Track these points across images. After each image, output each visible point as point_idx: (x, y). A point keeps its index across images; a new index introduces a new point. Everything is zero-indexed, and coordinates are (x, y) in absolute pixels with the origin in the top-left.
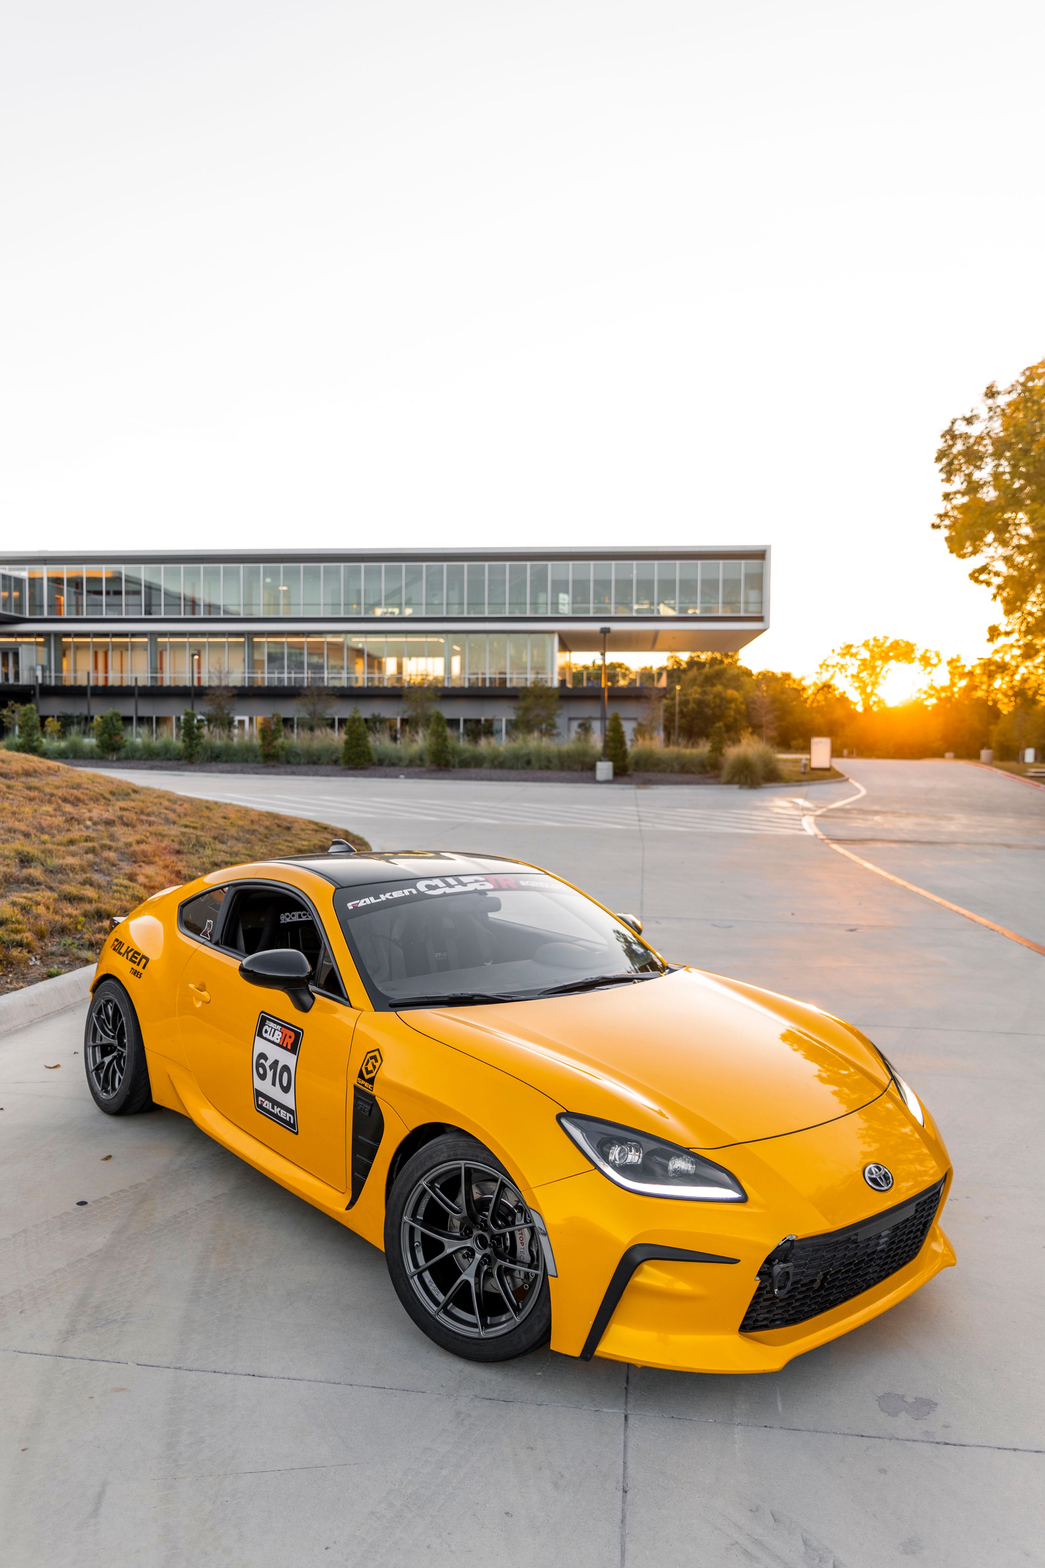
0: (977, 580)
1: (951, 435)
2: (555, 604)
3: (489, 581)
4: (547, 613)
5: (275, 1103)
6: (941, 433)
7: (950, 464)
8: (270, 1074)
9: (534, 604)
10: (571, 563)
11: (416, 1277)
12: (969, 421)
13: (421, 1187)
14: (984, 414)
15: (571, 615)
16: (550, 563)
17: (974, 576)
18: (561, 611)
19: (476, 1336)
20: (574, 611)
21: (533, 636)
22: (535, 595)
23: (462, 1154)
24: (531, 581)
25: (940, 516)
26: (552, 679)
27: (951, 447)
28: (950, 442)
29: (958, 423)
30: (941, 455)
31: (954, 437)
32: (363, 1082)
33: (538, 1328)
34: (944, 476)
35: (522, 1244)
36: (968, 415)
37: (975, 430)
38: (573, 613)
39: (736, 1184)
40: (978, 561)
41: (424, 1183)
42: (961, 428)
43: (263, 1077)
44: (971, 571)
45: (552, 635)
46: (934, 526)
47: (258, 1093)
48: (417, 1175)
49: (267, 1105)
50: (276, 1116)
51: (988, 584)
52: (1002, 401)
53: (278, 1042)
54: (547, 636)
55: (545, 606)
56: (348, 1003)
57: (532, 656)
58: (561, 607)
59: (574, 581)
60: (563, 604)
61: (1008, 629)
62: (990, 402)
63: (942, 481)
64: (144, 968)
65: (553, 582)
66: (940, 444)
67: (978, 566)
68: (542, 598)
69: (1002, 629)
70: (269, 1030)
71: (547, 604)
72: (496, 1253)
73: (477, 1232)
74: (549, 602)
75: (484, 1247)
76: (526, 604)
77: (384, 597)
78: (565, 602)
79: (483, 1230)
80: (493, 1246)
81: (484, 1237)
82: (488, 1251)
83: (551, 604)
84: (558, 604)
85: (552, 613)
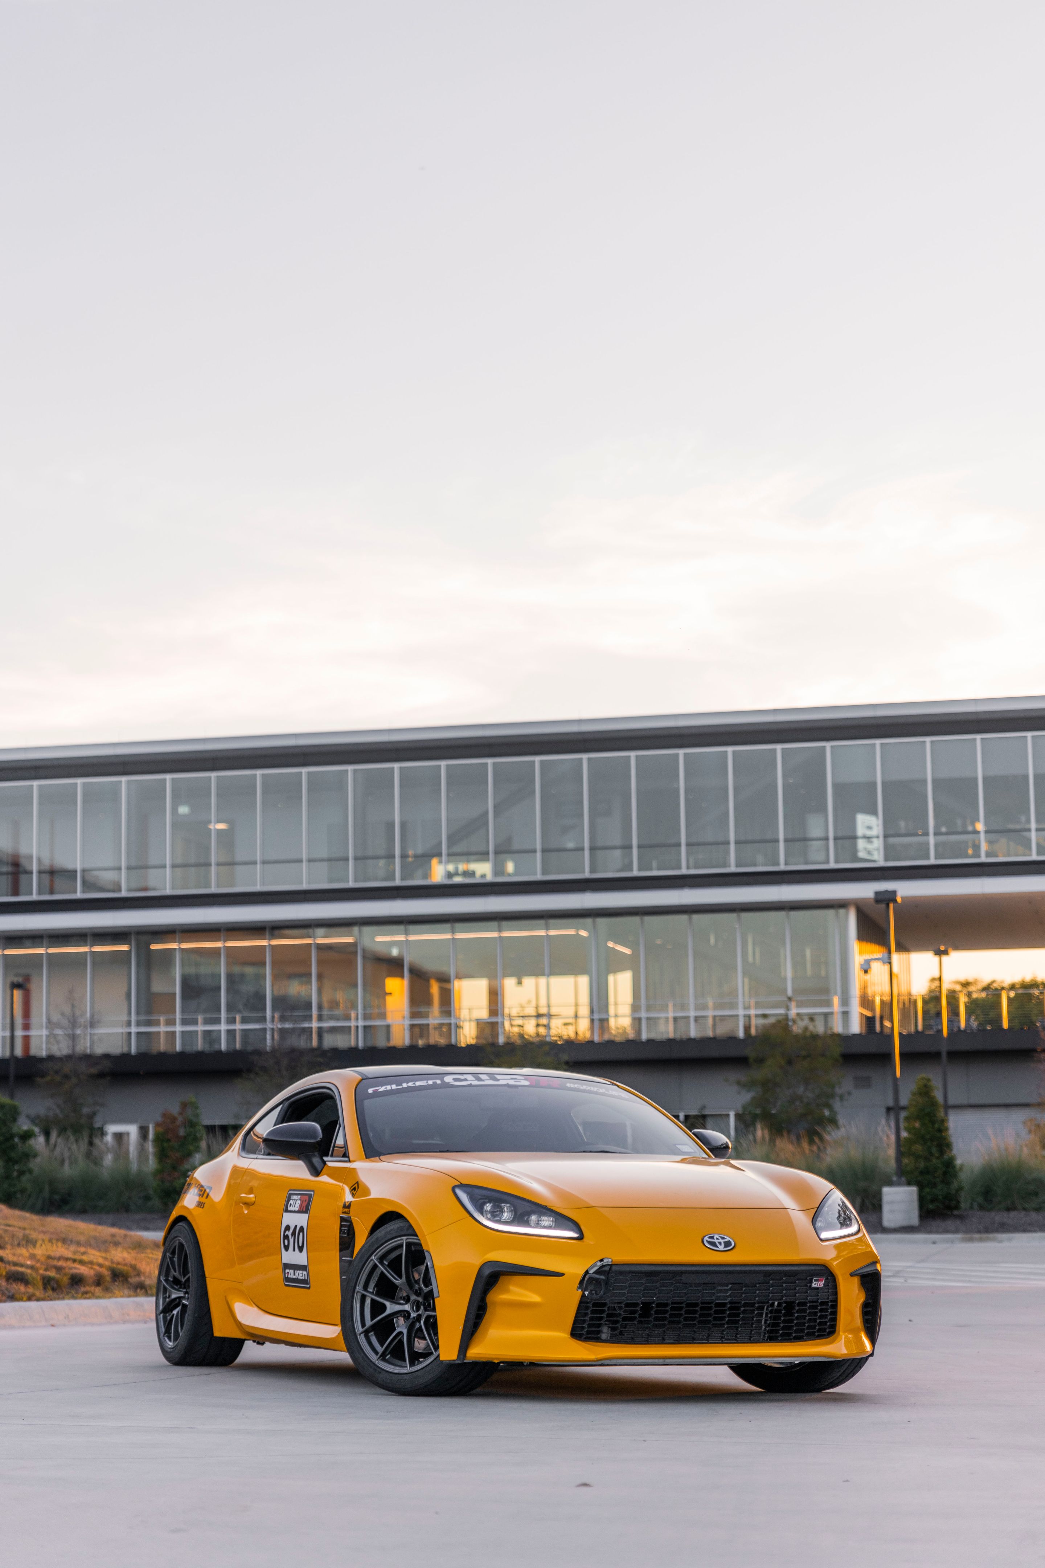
2: (848, 839)
3: (687, 791)
4: (828, 862)
8: (292, 1240)
9: (798, 842)
10: (877, 743)
15: (881, 863)
16: (827, 746)
18: (862, 854)
19: (407, 1372)
20: (889, 854)
21: (796, 915)
22: (796, 818)
23: (399, 1233)
24: (787, 789)
26: (846, 1014)
38: (888, 858)
39: (577, 1227)
43: (287, 1248)
45: (842, 911)
53: (297, 1209)
54: (830, 913)
55: (822, 843)
57: (798, 964)
58: (861, 844)
59: (887, 784)
60: (868, 838)
65: (838, 786)
68: (813, 825)
70: (292, 1203)
71: (827, 839)
72: (426, 1310)
73: (413, 1297)
74: (831, 835)
75: (418, 1310)
76: (777, 841)
77: (449, 838)
78: (869, 833)
79: (418, 1295)
80: (424, 1305)
81: (419, 1301)
82: (420, 1312)
83: (836, 839)
84: (854, 838)
85: (837, 861)
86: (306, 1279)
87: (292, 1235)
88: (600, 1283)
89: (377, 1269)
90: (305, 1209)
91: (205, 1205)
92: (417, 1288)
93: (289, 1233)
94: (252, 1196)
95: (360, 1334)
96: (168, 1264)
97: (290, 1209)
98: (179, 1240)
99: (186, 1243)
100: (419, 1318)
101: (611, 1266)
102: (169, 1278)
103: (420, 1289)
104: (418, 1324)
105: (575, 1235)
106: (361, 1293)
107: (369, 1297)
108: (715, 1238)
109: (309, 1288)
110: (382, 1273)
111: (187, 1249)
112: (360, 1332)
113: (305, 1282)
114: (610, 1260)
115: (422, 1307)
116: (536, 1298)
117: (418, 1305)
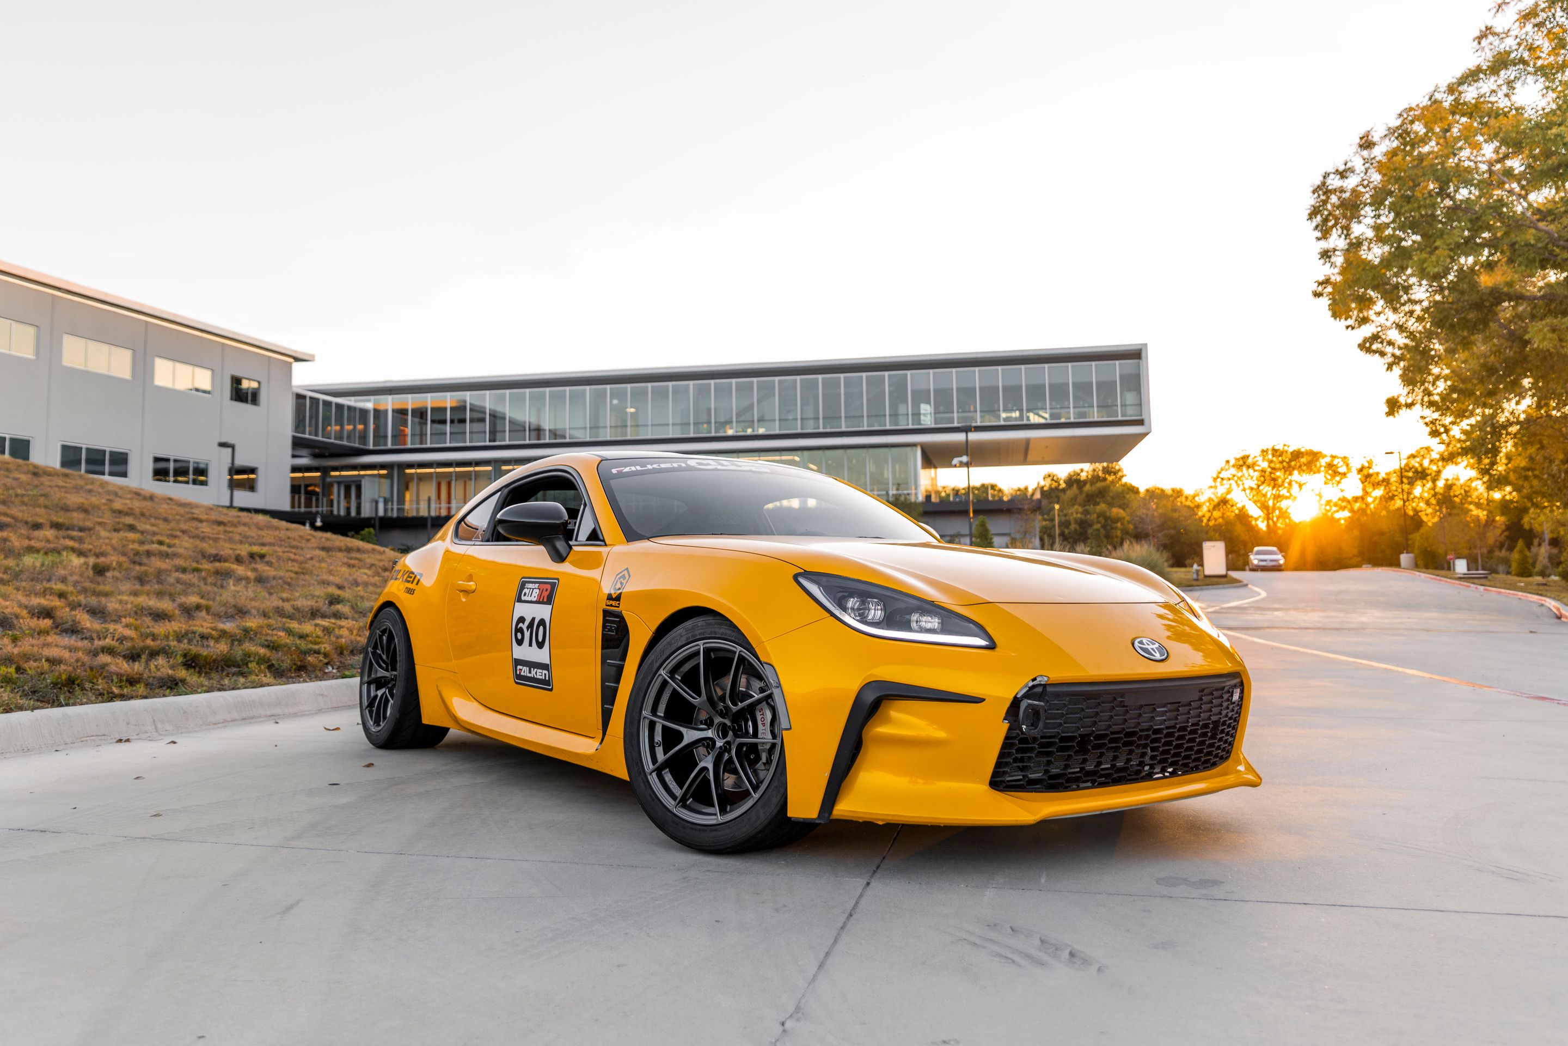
0: (1369, 350)
1: (1323, 190)
2: (917, 415)
3: (845, 394)
4: (908, 425)
5: (532, 665)
6: (1312, 189)
7: (1326, 220)
8: (527, 634)
9: (894, 415)
10: (931, 371)
11: (654, 774)
12: (1342, 175)
13: (661, 677)
14: (1358, 164)
15: (933, 426)
16: (909, 373)
17: (1366, 346)
18: (922, 422)
19: (714, 822)
20: (936, 421)
21: (894, 450)
22: (894, 406)
23: (700, 634)
24: (890, 392)
25: (1320, 284)
26: (916, 494)
27: (1325, 202)
28: (1323, 198)
29: (1332, 176)
30: (1314, 213)
31: (1328, 192)
32: (611, 602)
33: (775, 800)
34: (1319, 234)
35: (764, 725)
36: (1342, 168)
37: (1351, 182)
38: (935, 424)
39: (982, 631)
40: (1367, 330)
41: (663, 673)
42: (1334, 182)
43: (520, 642)
44: (1360, 341)
45: (914, 448)
46: (1317, 295)
47: (518, 662)
48: (656, 666)
49: (525, 671)
50: (533, 680)
51: (1382, 354)
52: (1378, 152)
53: (535, 599)
54: (909, 449)
55: (905, 417)
56: (603, 543)
57: (894, 472)
58: (922, 418)
59: (935, 390)
60: (926, 415)
61: (1409, 401)
62: (1365, 153)
63: (1318, 239)
64: (417, 584)
65: (913, 391)
66: (1310, 200)
67: (1369, 335)
68: (902, 409)
69: (1402, 400)
70: (527, 592)
71: (908, 415)
72: (736, 736)
73: (718, 720)
74: (910, 413)
75: (725, 736)
76: (885, 416)
77: (737, 414)
78: (926, 413)
79: (722, 715)
80: (734, 730)
81: (725, 724)
82: (728, 739)
83: (912, 414)
84: (919, 414)
85: (913, 425)
90: (547, 599)
92: (722, 707)
93: (525, 627)
97: (523, 598)
100: (726, 748)
103: (727, 708)
104: (727, 754)
115: (731, 733)
117: (724, 730)
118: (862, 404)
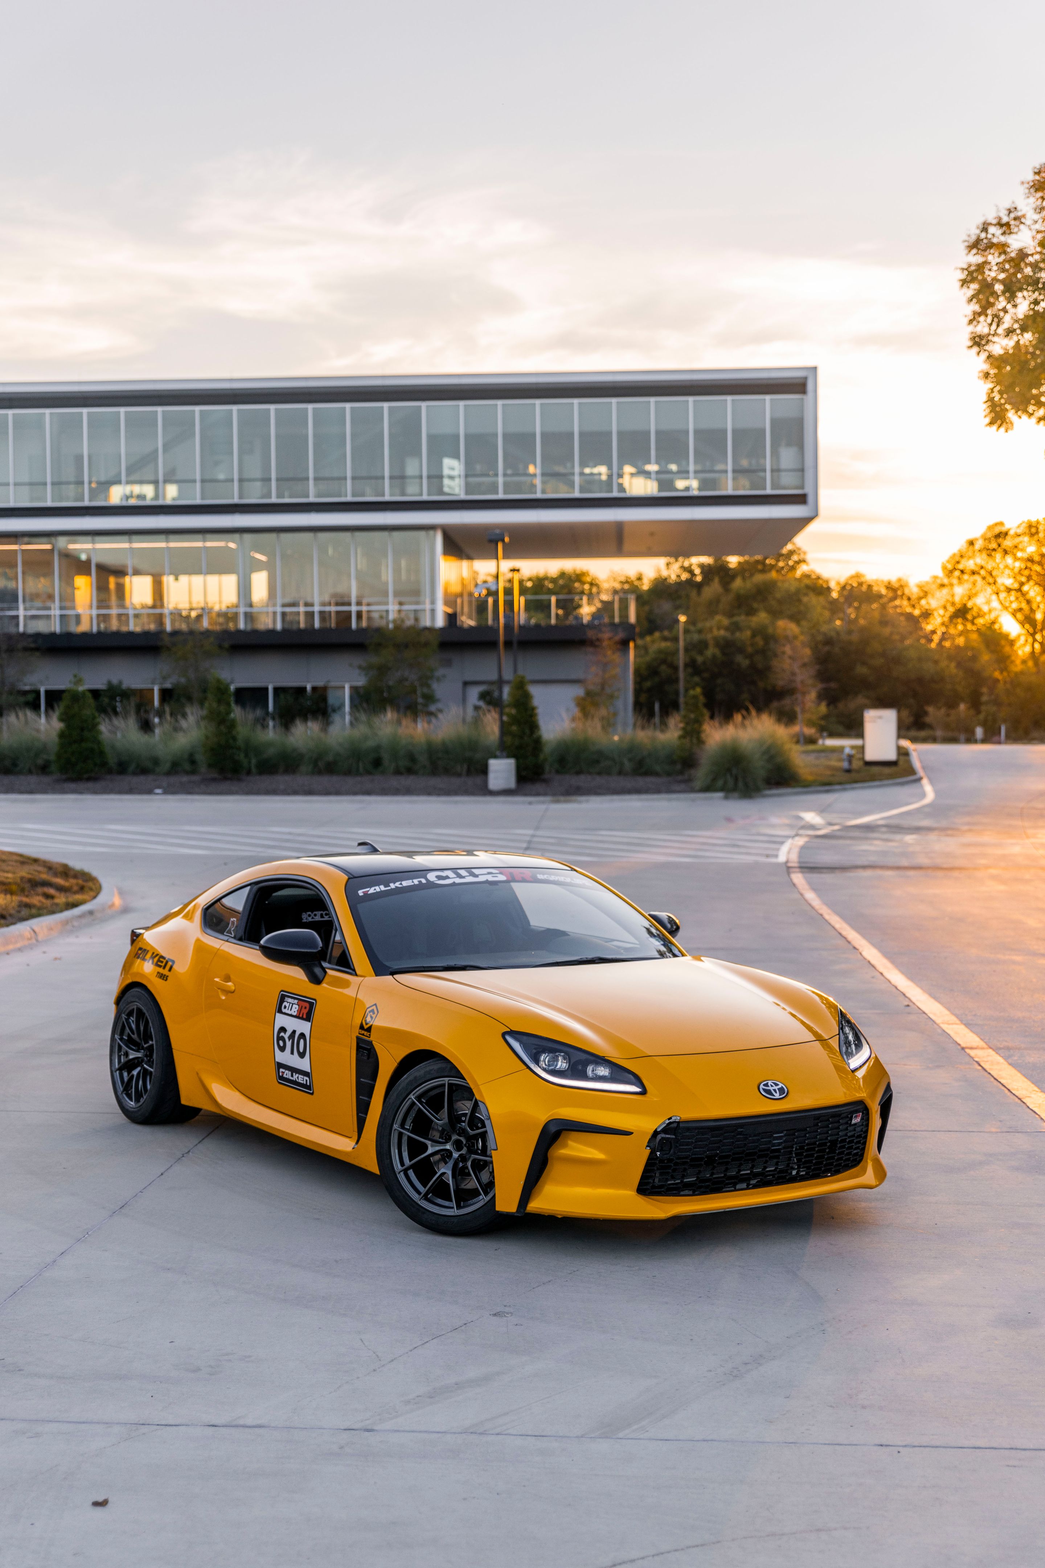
2: (436, 477)
3: (315, 436)
4: (421, 494)
9: (399, 478)
10: (462, 403)
15: (463, 496)
16: (424, 405)
18: (446, 489)
20: (468, 489)
21: (396, 534)
22: (398, 460)
24: (391, 435)
26: (433, 611)
38: (467, 492)
45: (431, 532)
54: (422, 534)
55: (417, 479)
57: (396, 571)
58: (446, 481)
59: (467, 436)
60: (451, 478)
65: (431, 437)
68: (411, 465)
71: (421, 477)
72: (471, 1151)
73: (455, 1137)
74: (425, 474)
75: (460, 1149)
76: (383, 478)
77: (128, 469)
78: (452, 473)
79: (460, 1134)
80: (468, 1145)
82: (463, 1152)
83: (428, 477)
84: (441, 477)
85: (429, 495)
86: (308, 1084)
87: (289, 1038)
88: (670, 1142)
89: (415, 1107)
90: (305, 1016)
91: (168, 978)
92: (459, 1128)
93: (286, 1036)
94: (230, 984)
95: (399, 1173)
96: (123, 1024)
97: (283, 1010)
98: (137, 1005)
99: (148, 1012)
101: (679, 1123)
102: (124, 1037)
105: (638, 1090)
106: (398, 1130)
107: (406, 1134)
108: (769, 1084)
109: (312, 1094)
110: (420, 1109)
111: (148, 1017)
112: (399, 1171)
113: (309, 1087)
114: (679, 1118)
116: (599, 1155)
117: (458, 1145)
118: (344, 456)
